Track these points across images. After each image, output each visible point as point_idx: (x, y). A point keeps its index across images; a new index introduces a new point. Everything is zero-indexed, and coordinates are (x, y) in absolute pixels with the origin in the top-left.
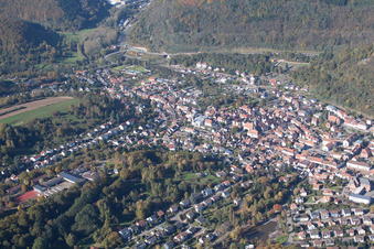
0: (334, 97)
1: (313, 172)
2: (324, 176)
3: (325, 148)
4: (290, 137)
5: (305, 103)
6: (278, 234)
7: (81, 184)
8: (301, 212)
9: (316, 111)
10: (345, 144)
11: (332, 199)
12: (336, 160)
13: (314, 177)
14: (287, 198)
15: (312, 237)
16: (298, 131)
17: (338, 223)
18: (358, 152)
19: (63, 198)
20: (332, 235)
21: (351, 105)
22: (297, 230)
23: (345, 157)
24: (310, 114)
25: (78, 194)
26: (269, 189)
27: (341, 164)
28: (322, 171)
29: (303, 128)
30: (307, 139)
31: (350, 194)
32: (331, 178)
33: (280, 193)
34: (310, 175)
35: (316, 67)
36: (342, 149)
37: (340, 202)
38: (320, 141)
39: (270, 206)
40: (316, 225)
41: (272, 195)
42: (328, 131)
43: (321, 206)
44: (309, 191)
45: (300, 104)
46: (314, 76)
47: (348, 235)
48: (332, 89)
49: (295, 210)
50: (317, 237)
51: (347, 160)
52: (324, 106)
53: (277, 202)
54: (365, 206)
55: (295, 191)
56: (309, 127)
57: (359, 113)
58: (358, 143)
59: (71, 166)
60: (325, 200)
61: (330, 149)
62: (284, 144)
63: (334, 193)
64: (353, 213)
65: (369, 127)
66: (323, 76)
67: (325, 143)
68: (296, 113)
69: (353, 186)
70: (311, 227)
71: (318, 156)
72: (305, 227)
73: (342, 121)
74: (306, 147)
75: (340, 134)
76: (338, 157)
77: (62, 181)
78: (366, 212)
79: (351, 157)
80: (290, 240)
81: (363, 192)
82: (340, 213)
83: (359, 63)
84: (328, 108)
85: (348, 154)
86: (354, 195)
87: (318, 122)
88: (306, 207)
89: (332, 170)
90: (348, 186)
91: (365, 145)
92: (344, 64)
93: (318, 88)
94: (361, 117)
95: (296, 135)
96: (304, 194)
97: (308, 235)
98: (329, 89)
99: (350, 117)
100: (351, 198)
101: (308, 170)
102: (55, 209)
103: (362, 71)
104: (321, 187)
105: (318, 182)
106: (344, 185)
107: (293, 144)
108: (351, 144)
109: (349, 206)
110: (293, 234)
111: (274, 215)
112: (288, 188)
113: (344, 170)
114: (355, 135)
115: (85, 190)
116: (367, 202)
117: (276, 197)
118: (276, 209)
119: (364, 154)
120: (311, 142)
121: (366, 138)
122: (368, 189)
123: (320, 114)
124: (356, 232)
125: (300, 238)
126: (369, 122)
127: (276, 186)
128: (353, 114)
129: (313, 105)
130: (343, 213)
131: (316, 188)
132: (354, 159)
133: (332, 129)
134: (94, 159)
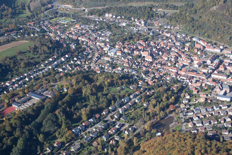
0: (197, 32)
1: (191, 82)
2: (198, 84)
3: (196, 66)
4: (173, 59)
5: (179, 36)
6: (175, 124)
7: (44, 100)
8: (188, 109)
9: (187, 42)
10: (209, 62)
11: (206, 99)
12: (204, 73)
13: (192, 86)
14: (177, 100)
15: (198, 125)
16: (177, 55)
17: (212, 114)
18: (217, 67)
19: (33, 110)
20: (210, 123)
21: (208, 36)
22: (187, 121)
23: (210, 71)
24: (183, 44)
25: (43, 107)
26: (165, 95)
27: (208, 75)
28: (197, 81)
29: (180, 53)
30: (184, 60)
31: (217, 95)
32: (203, 85)
33: (173, 98)
34: (190, 84)
35: (183, 13)
36: (207, 66)
37: (211, 101)
38: (192, 61)
39: (168, 106)
40: (199, 117)
41: (168, 98)
42: (196, 54)
43: (200, 104)
44: (191, 95)
45: (176, 37)
46: (183, 19)
47: (220, 123)
48: (196, 27)
49: (184, 108)
50: (201, 125)
51: (211, 73)
52: (191, 38)
53: (171, 103)
54: (228, 102)
55: (182, 95)
56: (183, 52)
57: (214, 42)
58: (216, 61)
59: (35, 88)
60: (202, 100)
61: (199, 66)
62: (169, 64)
63: (207, 95)
64: (221, 108)
65: (222, 50)
66: (189, 19)
67: (195, 62)
68: (174, 43)
69: (218, 90)
70: (196, 119)
71: (193, 71)
72: (192, 119)
73: (204, 47)
74: (184, 66)
75: (204, 56)
76: (205, 71)
77: (30, 99)
78: (229, 106)
79: (214, 70)
80: (184, 128)
81: (225, 94)
82: (213, 108)
83: (211, 9)
84: (194, 39)
85: (211, 69)
86: (220, 96)
87: (189, 49)
88: (190, 106)
89: (203, 80)
90: (215, 90)
91: (221, 62)
92: (202, 10)
93: (186, 27)
94: (216, 44)
95: (176, 58)
96: (188, 97)
97: (195, 124)
98: (193, 27)
99: (209, 44)
100: (218, 98)
101: (188, 81)
102: (29, 118)
103: (214, 14)
104: (198, 92)
105: (196, 89)
106: (212, 89)
107: (175, 64)
108: (212, 62)
109: (218, 103)
110: (185, 124)
111: (171, 112)
112: (177, 93)
113: (210, 79)
114: (214, 56)
115: (47, 104)
116: (228, 100)
117: (171, 100)
118: (171, 108)
119: (221, 69)
120: (186, 62)
121: (221, 58)
122: (228, 91)
123: (189, 43)
124: (225, 120)
125: (190, 126)
126: (221, 47)
127: (170, 93)
128: (211, 42)
129: (184, 38)
130: (215, 108)
131: (195, 92)
132: (215, 72)
133: (199, 53)
134: (49, 82)
